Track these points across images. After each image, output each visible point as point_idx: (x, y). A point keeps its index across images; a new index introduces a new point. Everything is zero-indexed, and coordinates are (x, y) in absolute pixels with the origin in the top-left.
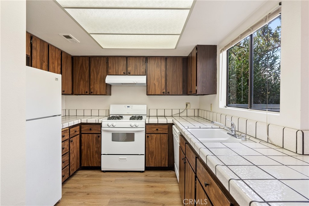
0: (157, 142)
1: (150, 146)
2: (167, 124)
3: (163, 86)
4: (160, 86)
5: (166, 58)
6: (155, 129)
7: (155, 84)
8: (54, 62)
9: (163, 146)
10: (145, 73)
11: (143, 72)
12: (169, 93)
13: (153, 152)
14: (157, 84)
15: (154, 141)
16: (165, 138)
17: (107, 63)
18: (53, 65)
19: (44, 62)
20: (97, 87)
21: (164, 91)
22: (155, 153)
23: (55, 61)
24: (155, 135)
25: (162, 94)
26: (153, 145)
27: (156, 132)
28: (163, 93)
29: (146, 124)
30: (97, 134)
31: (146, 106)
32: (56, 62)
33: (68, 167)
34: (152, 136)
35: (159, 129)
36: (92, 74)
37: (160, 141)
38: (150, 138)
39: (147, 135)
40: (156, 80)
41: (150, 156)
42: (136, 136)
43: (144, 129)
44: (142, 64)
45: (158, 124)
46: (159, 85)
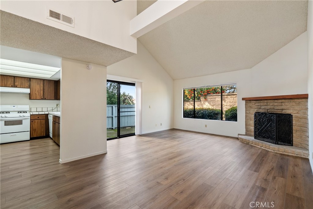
0: (38, 124)
1: (33, 126)
2: (45, 114)
3: (42, 95)
4: (39, 95)
5: (44, 80)
6: (37, 117)
7: (36, 94)
9: (42, 125)
10: (29, 87)
11: (27, 86)
12: (45, 98)
13: (36, 129)
14: (37, 94)
15: (36, 124)
16: (44, 121)
21: (42, 97)
22: (37, 130)
24: (37, 120)
25: (41, 99)
26: (36, 126)
27: (38, 119)
28: (42, 98)
29: (31, 115)
31: (28, 106)
34: (35, 121)
35: (40, 117)
37: (41, 123)
38: (33, 122)
39: (31, 121)
40: (36, 91)
41: (33, 131)
42: (23, 121)
43: (30, 117)
44: (26, 82)
45: (39, 114)
46: (39, 94)
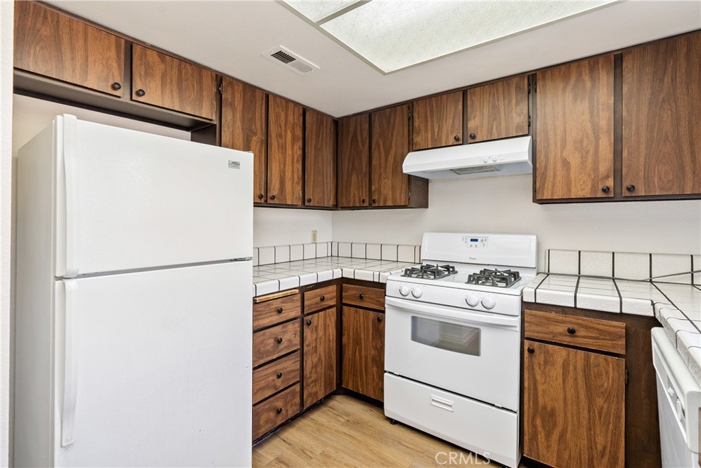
0: (570, 381)
1: (540, 388)
2: (621, 316)
3: (606, 164)
4: (589, 165)
6: (562, 328)
7: (566, 164)
8: (283, 134)
9: (600, 401)
10: (529, 129)
11: (519, 127)
12: (631, 189)
13: (552, 414)
14: (575, 160)
15: (556, 372)
16: (612, 374)
17: (411, 119)
18: (280, 141)
19: (255, 134)
20: (387, 187)
21: (610, 183)
22: (560, 421)
23: (286, 131)
24: (563, 352)
25: (600, 194)
26: (552, 388)
27: (567, 340)
28: (606, 190)
29: (525, 305)
30: (375, 313)
31: (533, 237)
32: (289, 134)
33: (297, 387)
34: (547, 352)
35: (581, 332)
36: (375, 154)
37: (587, 378)
38: (539, 358)
39: (526, 342)
40: (570, 146)
41: (538, 422)
42: (486, 338)
43: (516, 321)
44: (514, 101)
45: (575, 310)
46: (583, 162)
